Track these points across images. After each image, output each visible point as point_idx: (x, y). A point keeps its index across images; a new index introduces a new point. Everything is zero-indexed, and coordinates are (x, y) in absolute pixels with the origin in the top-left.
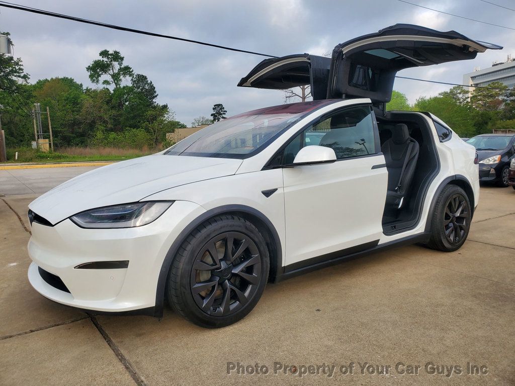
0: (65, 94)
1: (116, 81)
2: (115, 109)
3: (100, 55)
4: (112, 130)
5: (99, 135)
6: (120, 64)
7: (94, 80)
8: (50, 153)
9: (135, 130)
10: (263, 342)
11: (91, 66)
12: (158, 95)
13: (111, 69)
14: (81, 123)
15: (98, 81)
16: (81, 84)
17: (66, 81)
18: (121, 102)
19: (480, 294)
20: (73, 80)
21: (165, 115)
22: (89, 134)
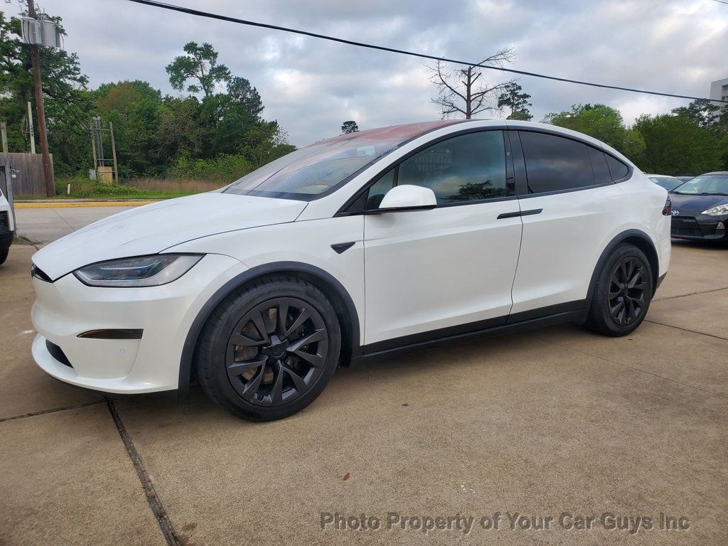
0: (137, 105)
1: (206, 87)
2: (205, 127)
3: (185, 50)
4: (200, 156)
5: (182, 162)
6: (212, 63)
7: (177, 85)
8: (114, 186)
9: (231, 156)
10: (319, 441)
11: (172, 65)
12: (264, 107)
13: (199, 69)
14: (157, 146)
15: (181, 87)
16: (159, 91)
17: (138, 86)
18: (213, 116)
19: (635, 393)
20: (148, 84)
21: (274, 136)
22: (169, 162)
